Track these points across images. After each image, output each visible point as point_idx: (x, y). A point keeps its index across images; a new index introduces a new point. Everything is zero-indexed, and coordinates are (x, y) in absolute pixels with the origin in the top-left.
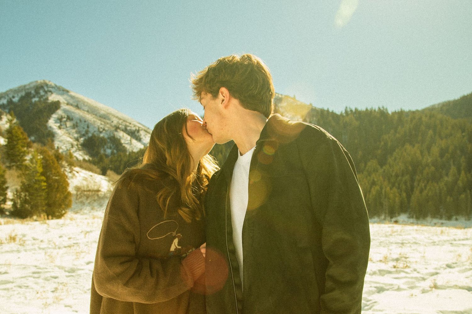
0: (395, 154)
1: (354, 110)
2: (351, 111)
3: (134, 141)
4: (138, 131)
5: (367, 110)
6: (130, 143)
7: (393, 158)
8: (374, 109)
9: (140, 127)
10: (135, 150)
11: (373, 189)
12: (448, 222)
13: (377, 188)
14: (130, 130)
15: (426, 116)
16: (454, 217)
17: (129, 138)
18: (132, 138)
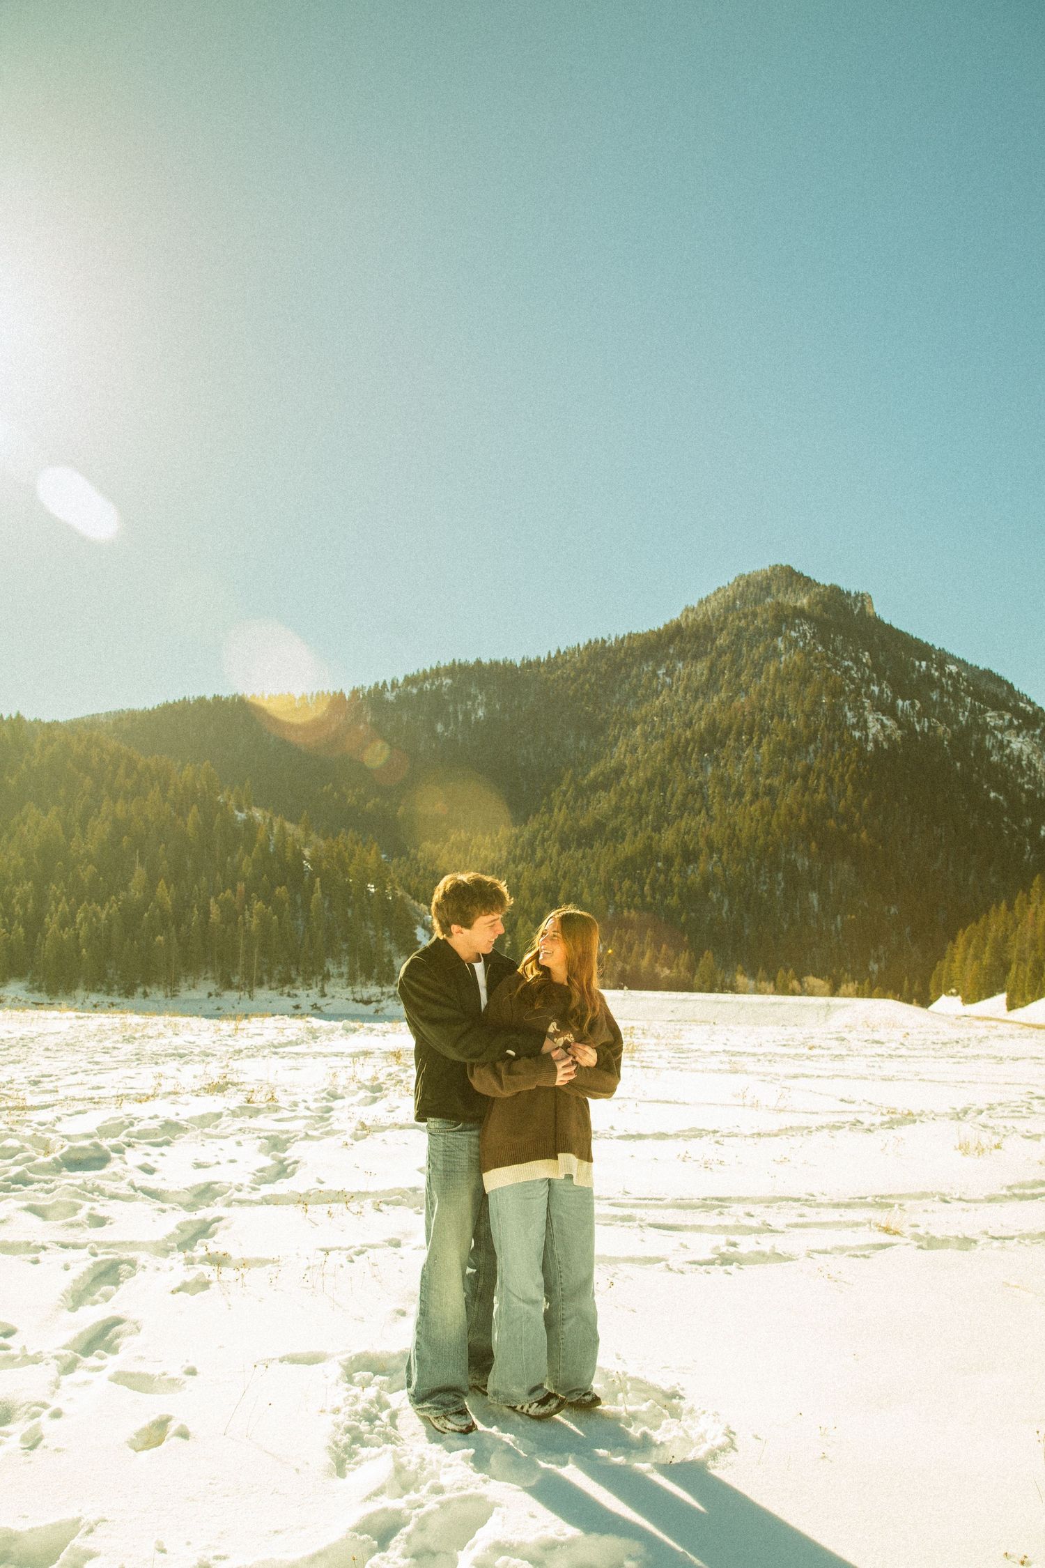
12: (125, 1000)
15: (80, 740)
16: (140, 990)
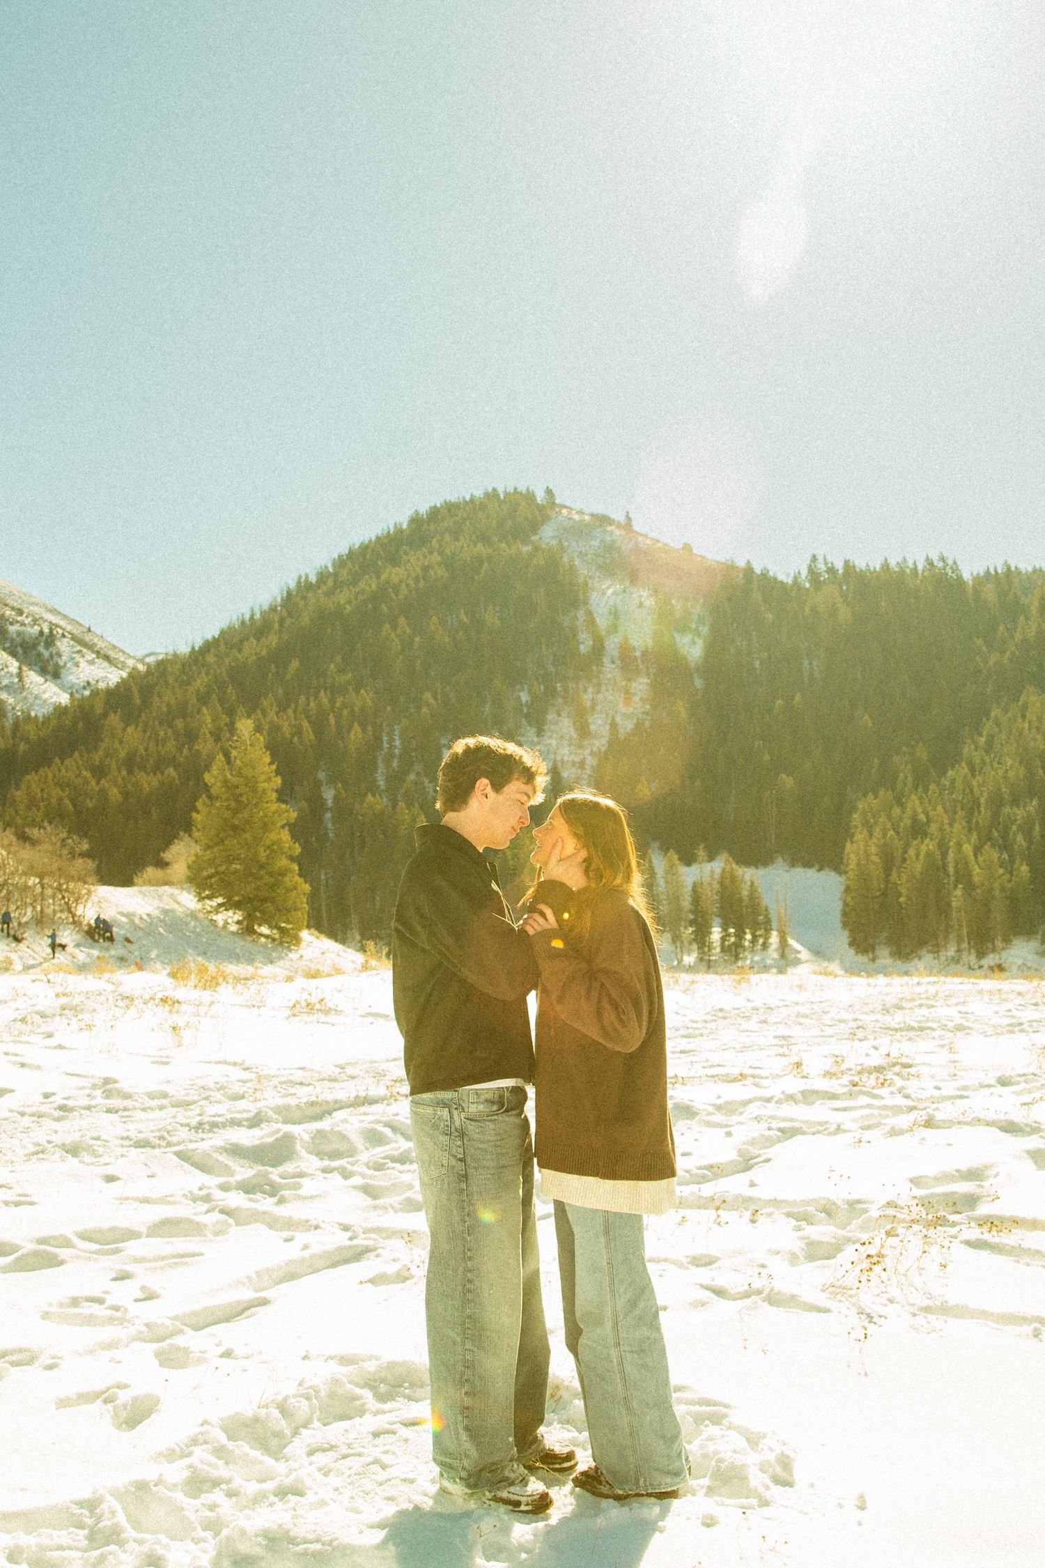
0: (988, 727)
1: (839, 566)
2: (831, 570)
3: (33, 678)
4: (50, 640)
5: (886, 566)
6: (19, 687)
7: (983, 740)
8: (910, 564)
9: (57, 626)
10: (39, 712)
11: (912, 852)
13: (929, 845)
14: (19, 634)
17: (14, 665)
18: (24, 668)
